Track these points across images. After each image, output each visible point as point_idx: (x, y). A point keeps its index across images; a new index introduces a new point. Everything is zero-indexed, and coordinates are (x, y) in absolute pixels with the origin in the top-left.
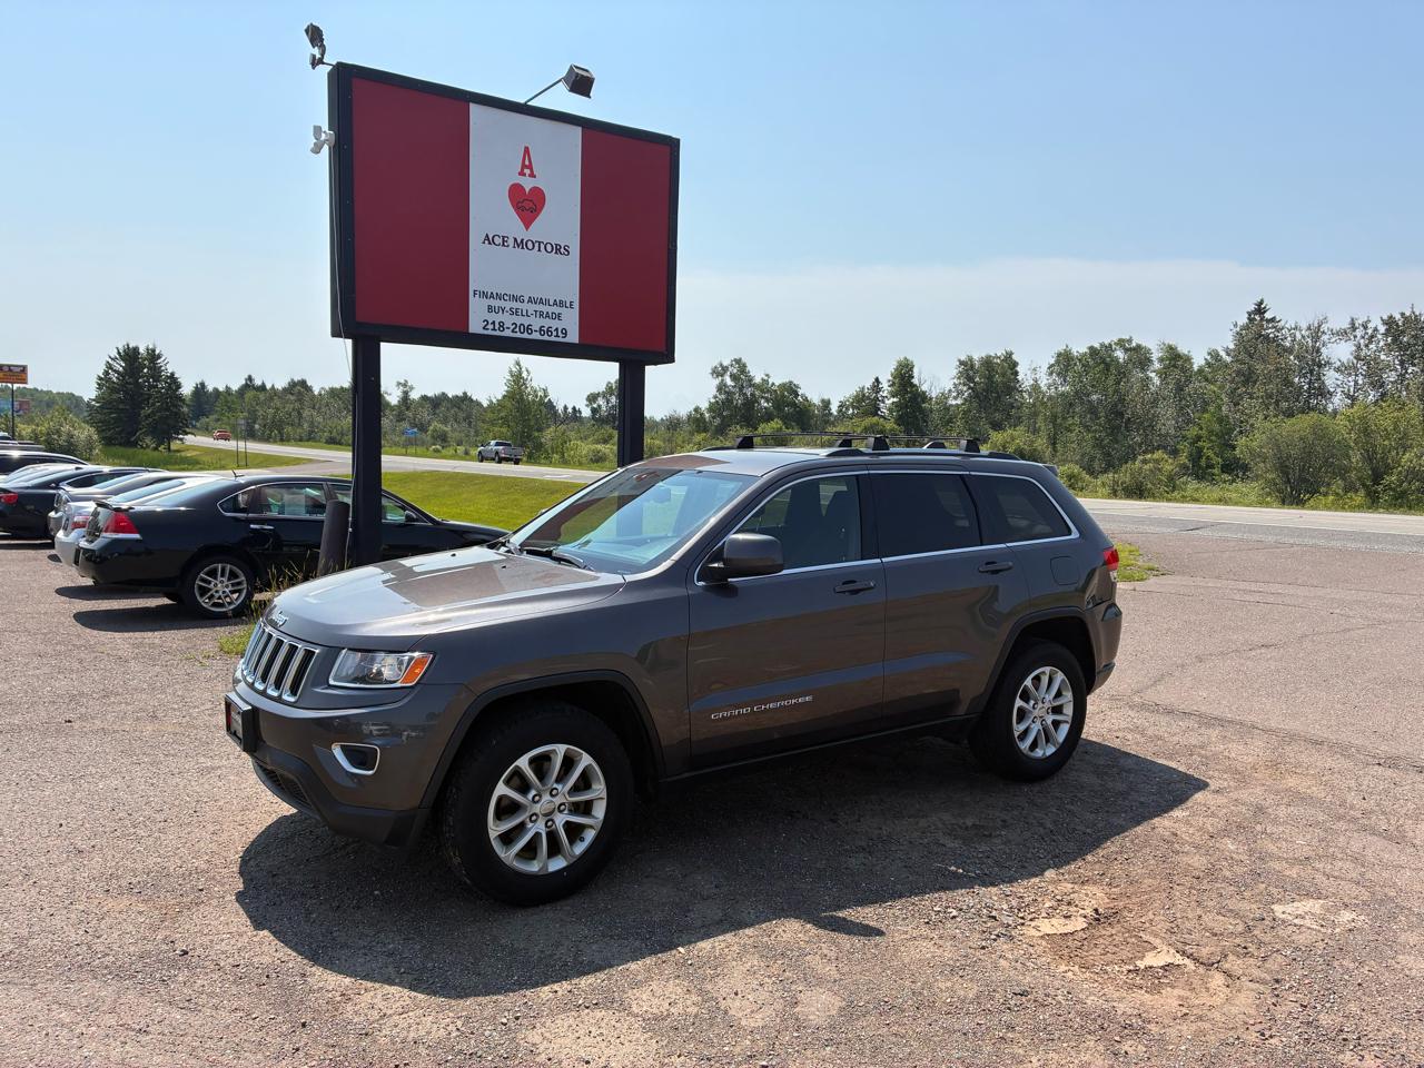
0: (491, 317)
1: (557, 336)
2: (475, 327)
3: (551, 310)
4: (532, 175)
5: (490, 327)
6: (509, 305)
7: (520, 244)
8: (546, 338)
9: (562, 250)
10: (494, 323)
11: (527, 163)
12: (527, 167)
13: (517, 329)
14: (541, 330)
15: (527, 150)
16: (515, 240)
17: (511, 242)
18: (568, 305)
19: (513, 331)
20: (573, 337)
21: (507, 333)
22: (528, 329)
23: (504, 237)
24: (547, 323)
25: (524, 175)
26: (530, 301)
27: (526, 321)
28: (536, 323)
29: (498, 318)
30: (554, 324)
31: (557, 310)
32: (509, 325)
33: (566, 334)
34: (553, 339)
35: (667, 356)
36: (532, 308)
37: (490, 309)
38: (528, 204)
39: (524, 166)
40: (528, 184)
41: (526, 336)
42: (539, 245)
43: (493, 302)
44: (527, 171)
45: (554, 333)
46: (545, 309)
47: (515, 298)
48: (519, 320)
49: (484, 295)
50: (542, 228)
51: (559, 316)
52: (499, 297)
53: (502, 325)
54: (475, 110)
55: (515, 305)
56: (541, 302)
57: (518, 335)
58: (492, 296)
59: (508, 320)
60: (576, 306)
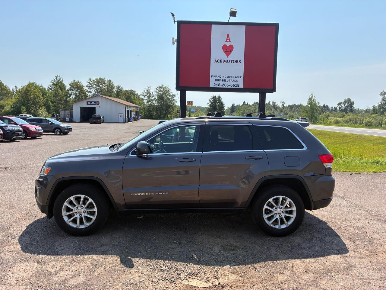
0: (216, 83)
1: (236, 86)
2: (212, 85)
3: (234, 79)
4: (230, 42)
5: (216, 85)
6: (221, 79)
7: (225, 61)
8: (233, 87)
9: (238, 62)
10: (217, 84)
11: (228, 38)
12: (228, 39)
13: (224, 85)
14: (231, 85)
15: (228, 35)
16: (224, 60)
17: (223, 61)
18: (240, 77)
19: (223, 86)
20: (241, 86)
21: (221, 87)
22: (227, 85)
23: (220, 60)
24: (233, 83)
25: (227, 42)
26: (228, 77)
27: (227, 83)
28: (230, 83)
29: (218, 83)
30: (235, 83)
31: (236, 79)
32: (221, 84)
33: (239, 86)
34: (235, 87)
35: (273, 90)
36: (228, 79)
37: (216, 80)
38: (228, 50)
39: (227, 39)
40: (228, 44)
41: (226, 87)
42: (231, 61)
43: (217, 78)
44: (228, 41)
45: (235, 86)
46: (232, 79)
47: (223, 77)
48: (224, 83)
49: (215, 76)
50: (232, 56)
51: (237, 81)
52: (219, 77)
53: (219, 84)
54: (213, 26)
55: (223, 79)
56: (232, 77)
57: (224, 87)
58: (217, 77)
59: (221, 83)
60: (243, 77)
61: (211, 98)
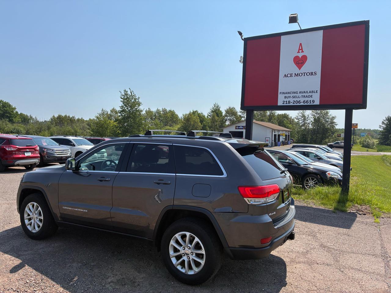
0: (285, 100)
1: (310, 103)
2: (280, 103)
3: (308, 94)
4: (302, 52)
5: (285, 103)
6: (292, 95)
7: (297, 75)
8: (306, 104)
9: (313, 74)
10: (286, 101)
11: (301, 48)
12: (301, 49)
13: (295, 103)
14: (304, 102)
15: (301, 44)
16: (295, 74)
17: (294, 75)
18: (315, 92)
19: (293, 103)
20: (317, 102)
21: (291, 104)
22: (299, 102)
23: (291, 74)
24: (306, 99)
25: (300, 52)
26: (300, 92)
27: (298, 99)
28: (302, 100)
29: (287, 100)
30: (309, 99)
31: (310, 94)
32: (292, 101)
33: (314, 102)
34: (309, 104)
35: (363, 105)
36: (300, 95)
37: (285, 97)
38: (300, 62)
39: (299, 49)
40: (300, 55)
41: (298, 104)
42: (304, 74)
43: (286, 95)
44: (300, 51)
45: (309, 102)
46: (305, 94)
47: (294, 93)
48: (295, 99)
49: (284, 93)
50: (306, 68)
51: (311, 96)
52: (289, 93)
53: (289, 102)
54: (282, 37)
55: (294, 95)
56: (304, 92)
57: (295, 104)
58: (286, 93)
59: (292, 100)
60: (319, 92)
61: (385, 119)
